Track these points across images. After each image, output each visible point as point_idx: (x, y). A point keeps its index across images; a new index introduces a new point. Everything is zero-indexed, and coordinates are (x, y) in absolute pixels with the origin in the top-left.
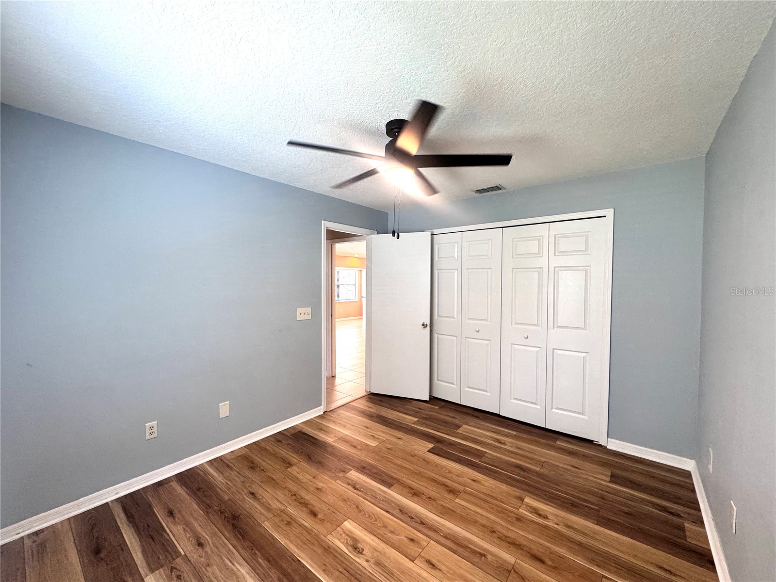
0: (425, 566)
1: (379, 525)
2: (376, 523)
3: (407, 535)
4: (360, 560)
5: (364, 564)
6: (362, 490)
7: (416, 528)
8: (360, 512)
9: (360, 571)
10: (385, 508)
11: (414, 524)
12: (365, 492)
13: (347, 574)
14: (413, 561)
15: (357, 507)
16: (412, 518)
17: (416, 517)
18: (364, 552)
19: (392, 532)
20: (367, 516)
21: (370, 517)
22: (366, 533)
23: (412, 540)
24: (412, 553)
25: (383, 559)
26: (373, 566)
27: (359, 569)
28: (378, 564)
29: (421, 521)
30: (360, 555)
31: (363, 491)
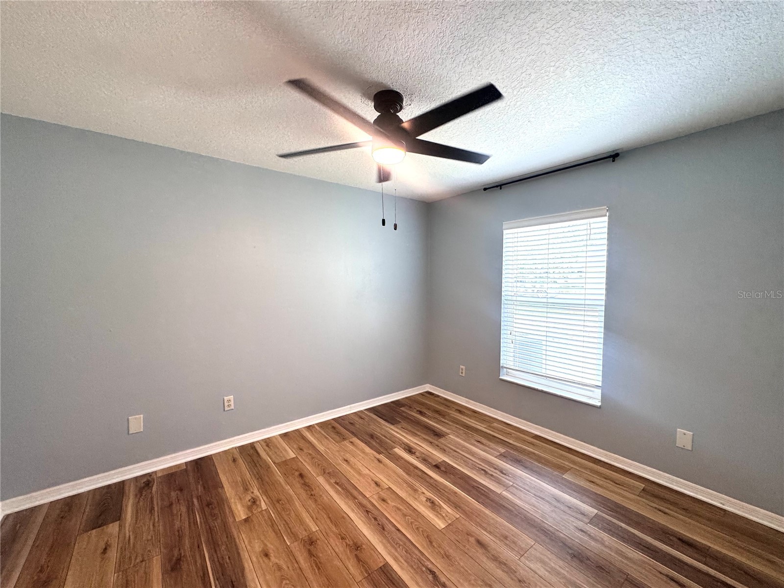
0: (382, 484)
1: (410, 518)
2: (413, 520)
3: (386, 504)
4: (429, 494)
5: (425, 492)
6: (424, 569)
7: (375, 509)
8: (428, 536)
9: (429, 489)
10: (399, 535)
11: (375, 512)
12: (420, 565)
13: (439, 488)
14: (389, 487)
15: (431, 542)
16: (375, 519)
17: (370, 519)
18: (426, 499)
19: (399, 509)
20: (421, 529)
21: (417, 528)
22: (422, 512)
23: (384, 500)
24: (389, 493)
25: (411, 492)
26: (420, 490)
27: (431, 490)
28: (415, 490)
29: (368, 514)
30: (429, 497)
31: (423, 565)
